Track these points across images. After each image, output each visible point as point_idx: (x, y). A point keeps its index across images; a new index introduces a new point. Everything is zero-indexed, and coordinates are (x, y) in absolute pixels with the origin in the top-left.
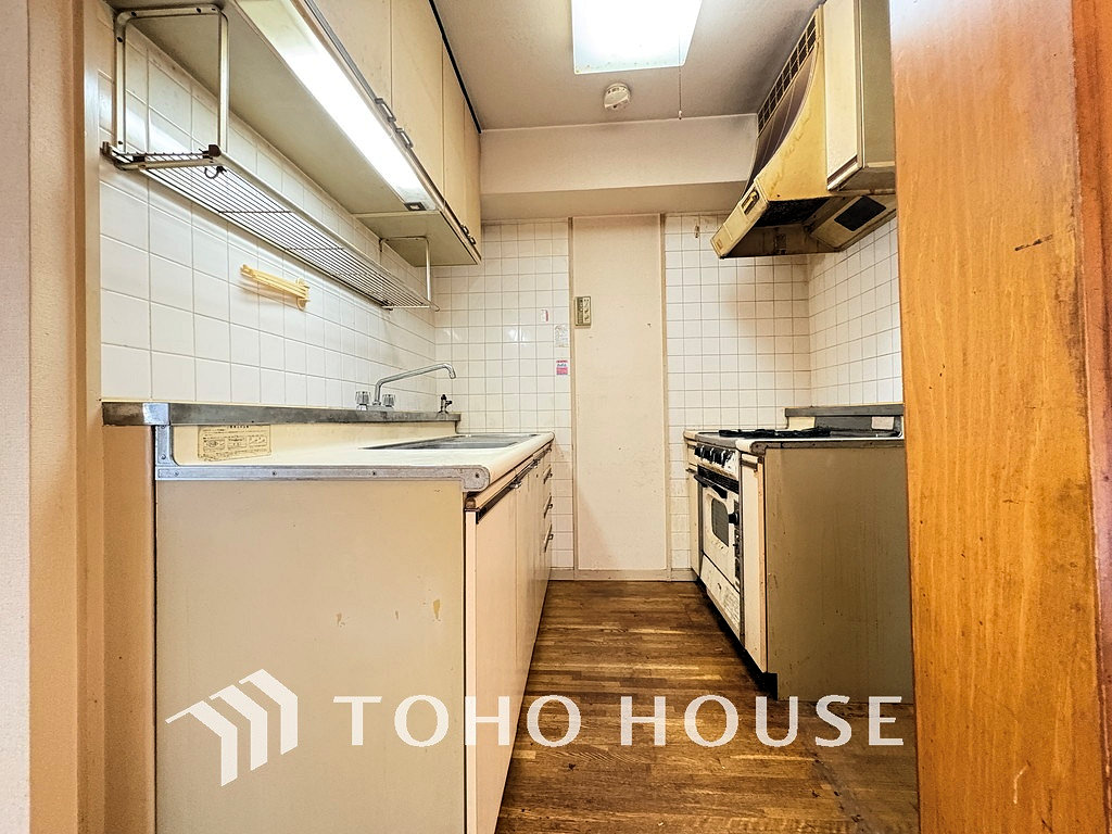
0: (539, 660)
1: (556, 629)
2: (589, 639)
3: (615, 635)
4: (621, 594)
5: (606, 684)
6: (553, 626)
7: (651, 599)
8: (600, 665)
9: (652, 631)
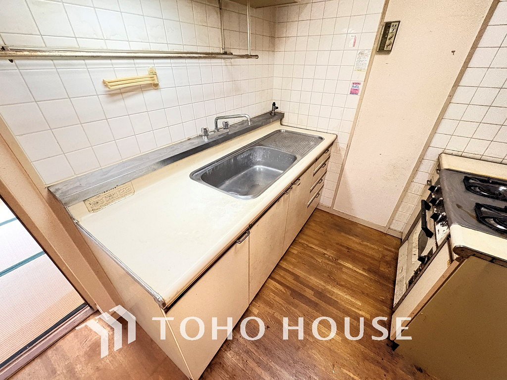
0: (286, 260)
1: (303, 244)
2: (315, 257)
3: (329, 260)
4: (349, 232)
5: (307, 289)
6: (302, 241)
7: (365, 243)
8: (311, 277)
9: (351, 266)
